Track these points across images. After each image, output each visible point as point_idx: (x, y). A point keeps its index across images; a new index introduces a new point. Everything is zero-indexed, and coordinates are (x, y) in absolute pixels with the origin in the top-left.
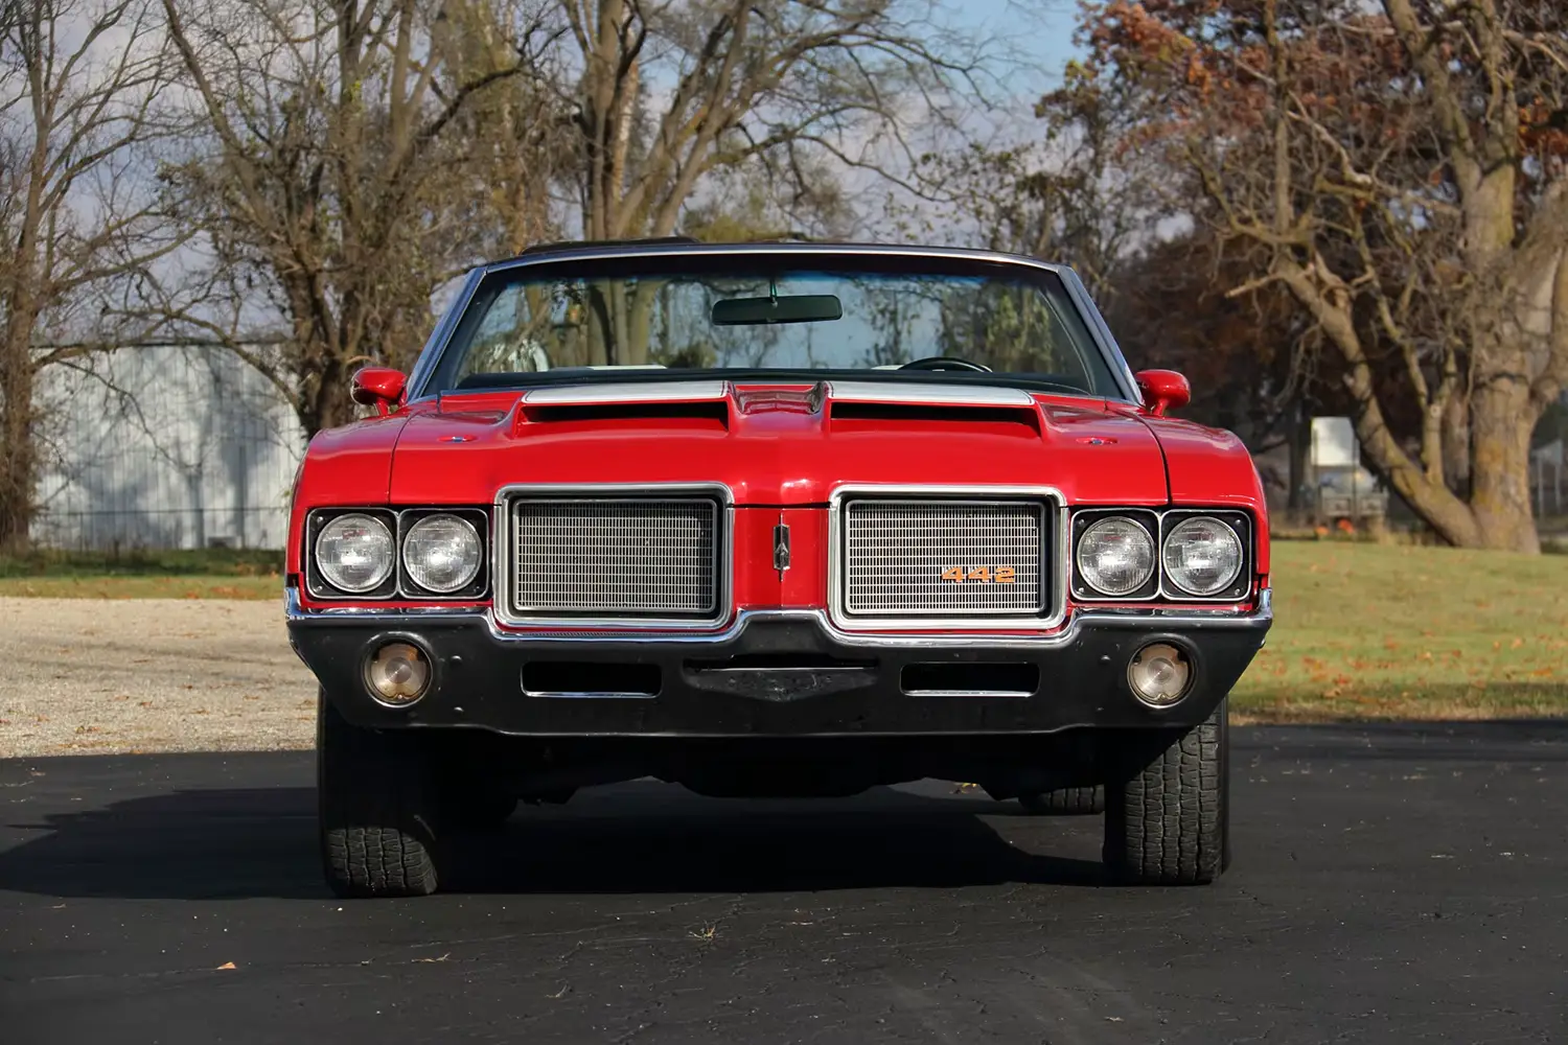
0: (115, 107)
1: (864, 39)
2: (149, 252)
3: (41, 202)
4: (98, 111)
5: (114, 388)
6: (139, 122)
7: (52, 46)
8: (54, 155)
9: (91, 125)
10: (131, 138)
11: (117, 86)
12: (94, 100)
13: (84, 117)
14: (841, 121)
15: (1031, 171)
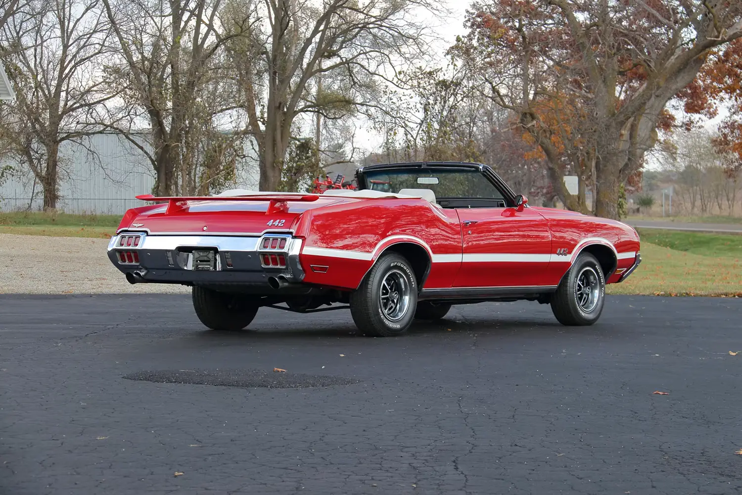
0: (94, 40)
1: (376, 26)
2: (105, 97)
3: (64, 76)
4: (87, 41)
5: (91, 151)
6: (103, 45)
7: (70, 14)
8: (69, 58)
9: (84, 46)
10: (99, 52)
11: (95, 32)
12: (85, 37)
13: (82, 43)
14: (369, 57)
15: (441, 79)
